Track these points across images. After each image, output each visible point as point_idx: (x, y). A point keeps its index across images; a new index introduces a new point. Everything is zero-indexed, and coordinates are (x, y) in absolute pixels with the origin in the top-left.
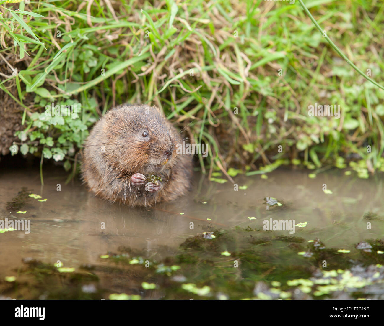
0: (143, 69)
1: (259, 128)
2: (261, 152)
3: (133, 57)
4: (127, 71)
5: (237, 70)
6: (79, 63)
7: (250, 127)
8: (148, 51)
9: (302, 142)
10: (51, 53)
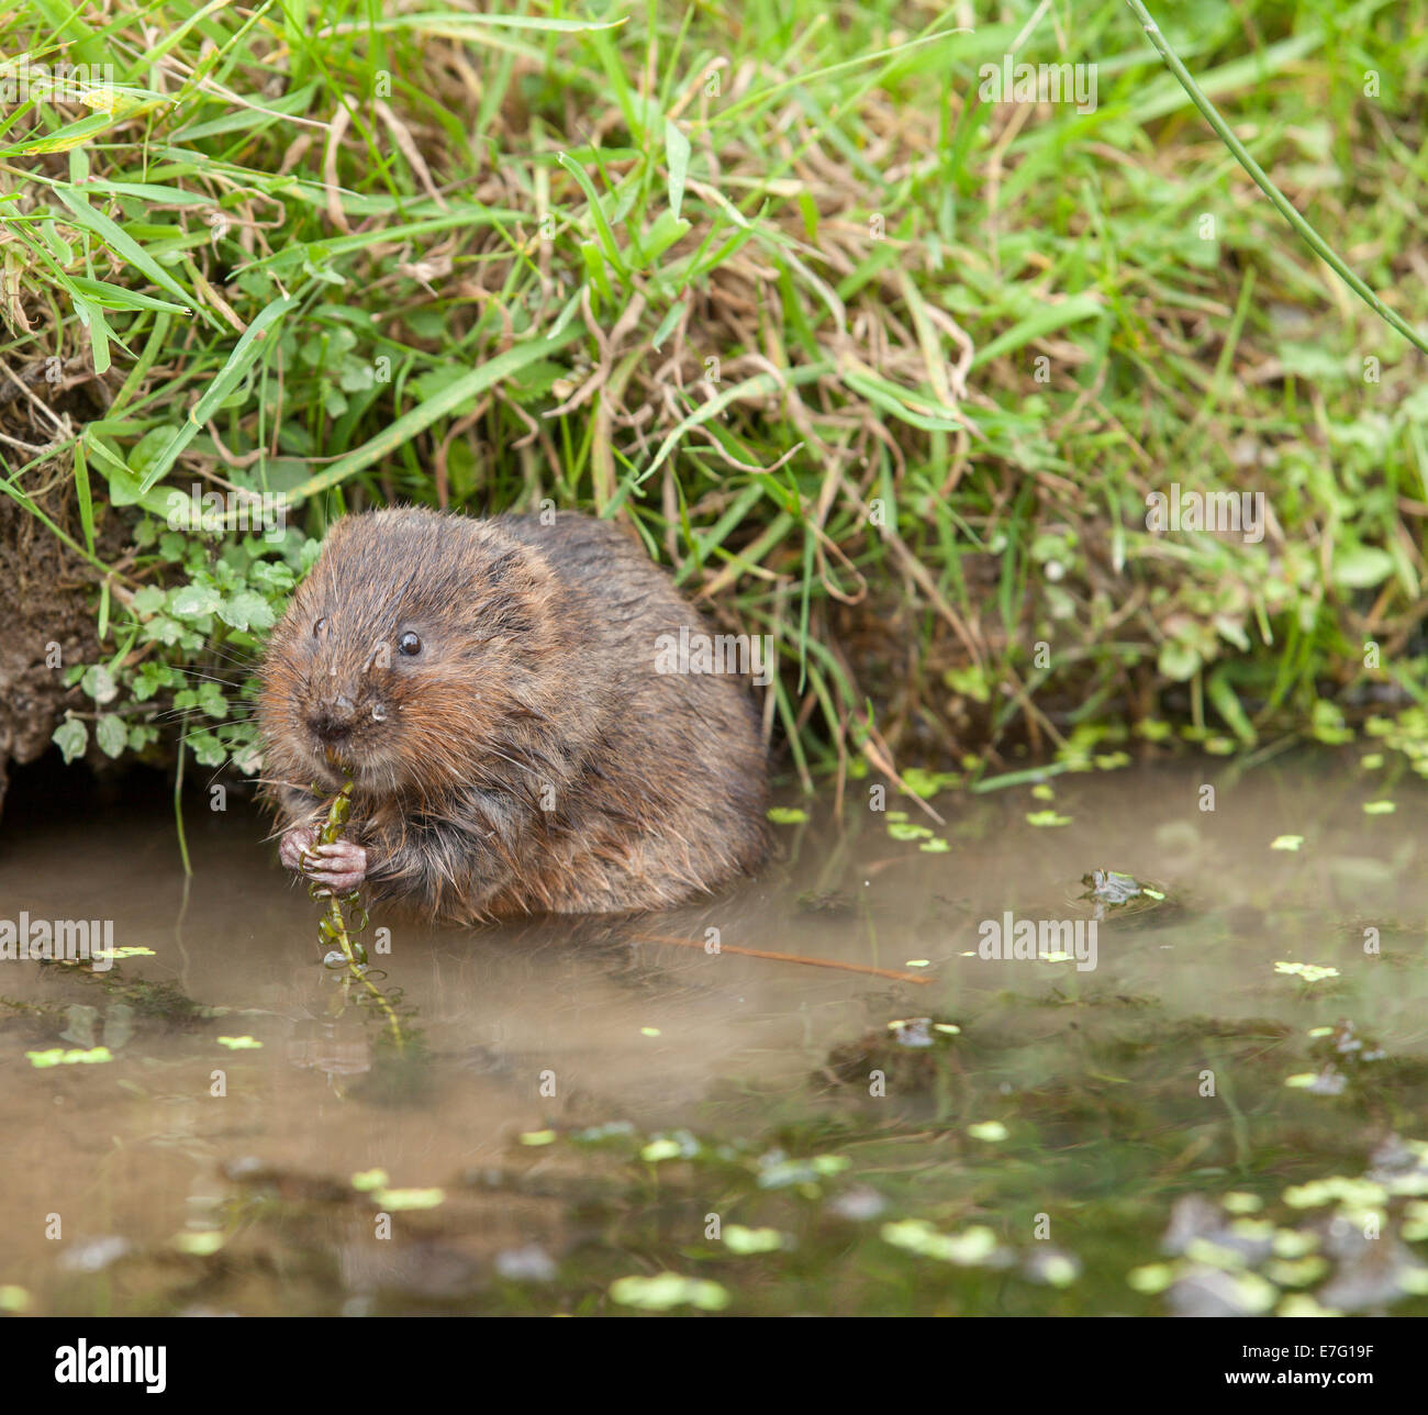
0: (561, 391)
1: (1008, 603)
2: (1022, 698)
3: (515, 343)
4: (488, 403)
5: (919, 375)
6: (301, 377)
7: (975, 600)
8: (578, 318)
9: (1180, 648)
10: (195, 346)
